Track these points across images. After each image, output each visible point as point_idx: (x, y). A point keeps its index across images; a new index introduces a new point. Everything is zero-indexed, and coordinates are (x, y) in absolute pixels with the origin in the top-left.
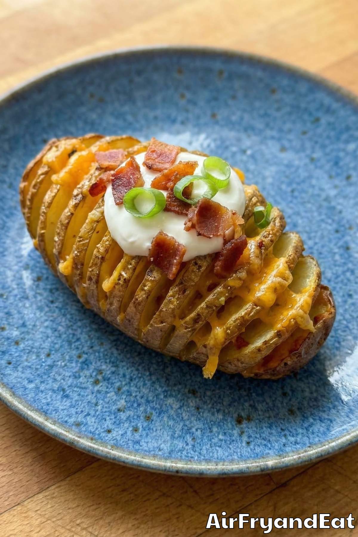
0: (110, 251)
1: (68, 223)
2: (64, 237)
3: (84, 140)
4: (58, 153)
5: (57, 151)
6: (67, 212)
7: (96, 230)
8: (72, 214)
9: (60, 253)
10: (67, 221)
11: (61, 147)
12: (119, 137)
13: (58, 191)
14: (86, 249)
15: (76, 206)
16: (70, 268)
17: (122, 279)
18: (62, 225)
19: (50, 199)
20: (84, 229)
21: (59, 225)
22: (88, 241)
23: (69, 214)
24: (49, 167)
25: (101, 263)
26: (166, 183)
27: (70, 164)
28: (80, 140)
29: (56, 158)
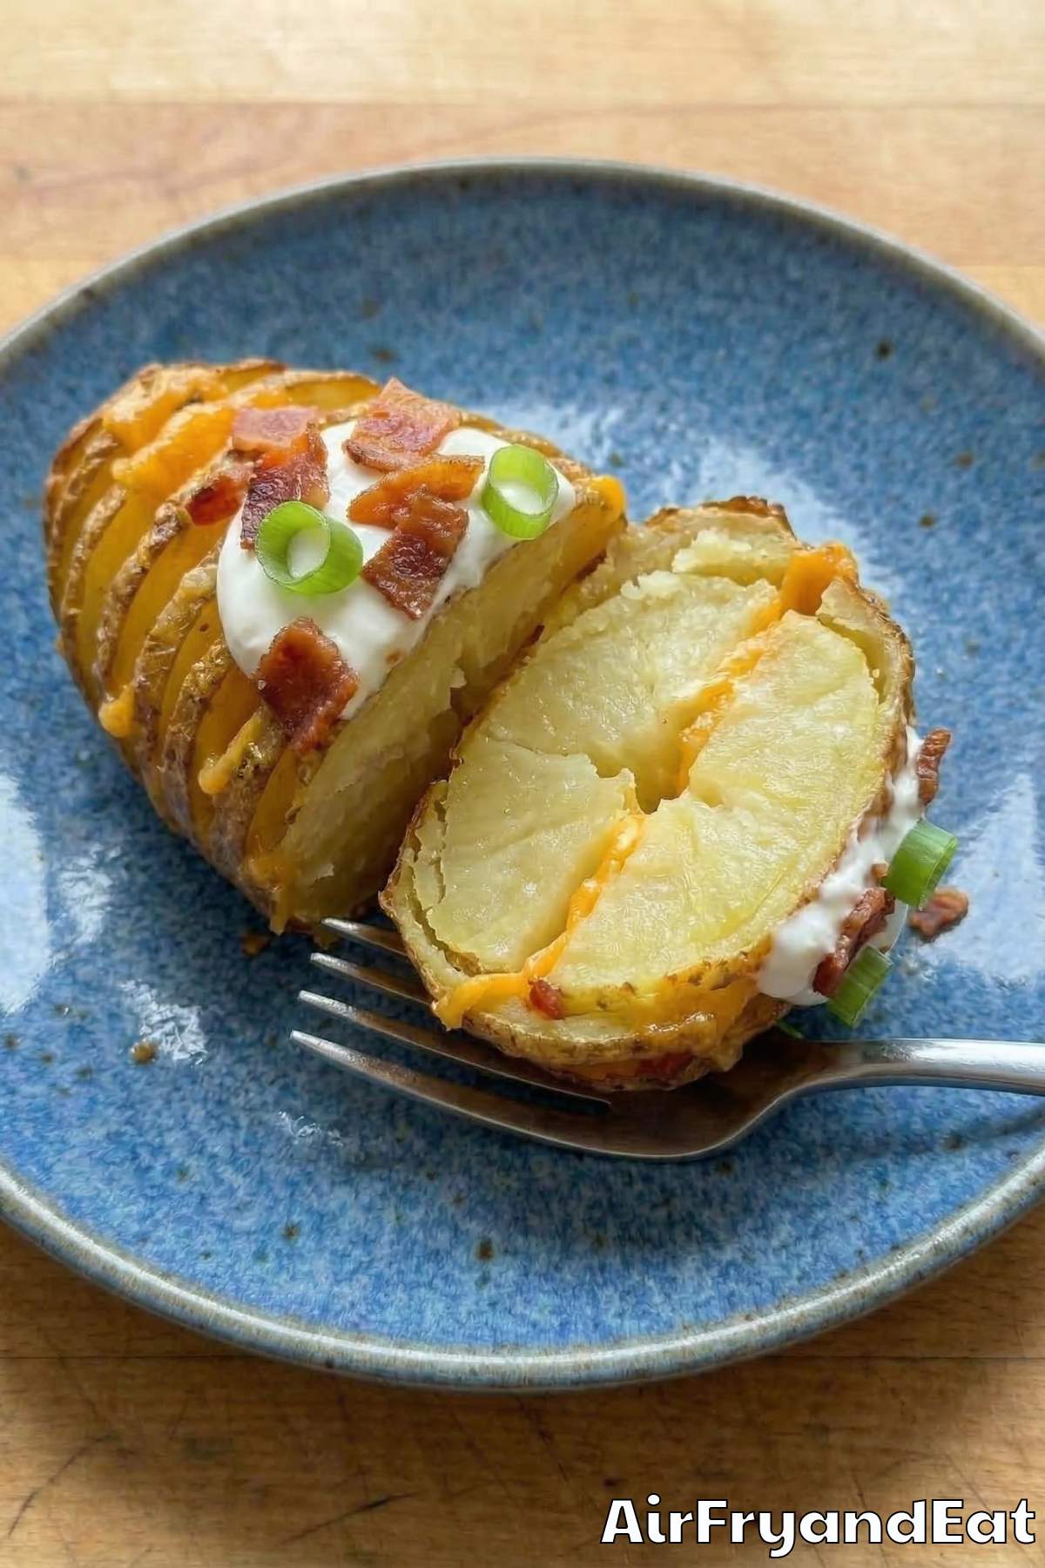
0: (225, 685)
1: (132, 595)
2: (119, 630)
3: (229, 373)
4: (148, 403)
5: (145, 396)
6: (132, 564)
7: (199, 624)
8: (144, 571)
9: (107, 673)
10: (129, 589)
11: (159, 387)
12: (326, 376)
13: (123, 503)
14: (167, 673)
15: (156, 551)
16: (126, 719)
17: (250, 766)
18: (117, 598)
19: (100, 524)
20: (166, 617)
21: (109, 598)
22: (173, 650)
23: (138, 570)
24: (115, 438)
25: (200, 715)
26: (392, 511)
27: (166, 435)
28: (218, 371)
29: (138, 414)
